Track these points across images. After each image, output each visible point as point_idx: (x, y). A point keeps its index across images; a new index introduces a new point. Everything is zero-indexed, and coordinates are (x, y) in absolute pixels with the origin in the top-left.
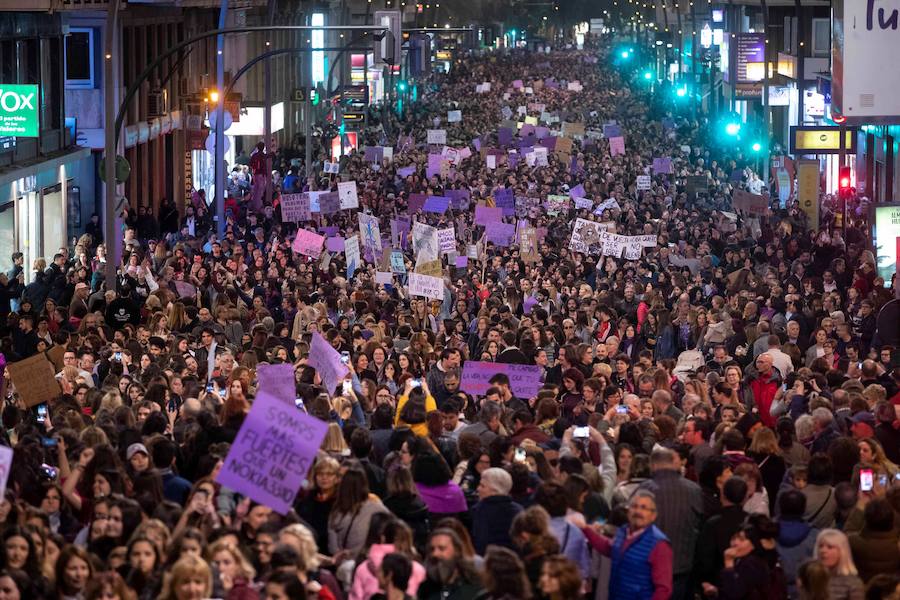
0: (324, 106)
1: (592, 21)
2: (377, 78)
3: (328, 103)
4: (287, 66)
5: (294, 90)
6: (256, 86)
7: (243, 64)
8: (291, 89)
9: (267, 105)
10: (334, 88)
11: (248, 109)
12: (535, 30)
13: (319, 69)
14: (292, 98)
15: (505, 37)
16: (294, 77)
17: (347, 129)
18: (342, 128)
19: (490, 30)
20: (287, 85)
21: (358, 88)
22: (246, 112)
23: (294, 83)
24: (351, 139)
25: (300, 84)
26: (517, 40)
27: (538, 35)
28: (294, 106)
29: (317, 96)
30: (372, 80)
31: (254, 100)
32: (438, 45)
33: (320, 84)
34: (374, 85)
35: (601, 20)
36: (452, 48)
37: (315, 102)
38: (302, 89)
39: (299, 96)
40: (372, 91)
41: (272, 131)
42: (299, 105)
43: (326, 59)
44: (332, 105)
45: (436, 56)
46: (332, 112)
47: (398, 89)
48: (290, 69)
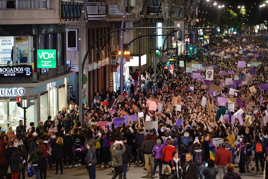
0: (161, 55)
1: (261, 24)
2: (182, 46)
3: (163, 55)
4: (148, 41)
5: (151, 50)
6: (137, 49)
7: (132, 40)
8: (150, 49)
9: (140, 55)
10: (165, 49)
12: (240, 28)
13: (160, 42)
14: (150, 53)
15: (229, 30)
16: (151, 46)
17: (170, 63)
18: (168, 63)
19: (222, 28)
20: (148, 48)
21: (174, 49)
22: (133, 58)
23: (151, 47)
24: (171, 67)
25: (153, 48)
26: (234, 31)
27: (241, 30)
28: (151, 56)
29: (160, 52)
30: (180, 46)
31: (136, 53)
32: (205, 34)
33: (160, 48)
34: (181, 48)
35: (264, 24)
36: (210, 34)
37: (159, 54)
38: (154, 50)
39: (153, 52)
40: (180, 50)
41: (142, 65)
42: (153, 55)
43: (163, 39)
44: (164, 55)
45: (204, 37)
46: (165, 58)
47: (189, 49)
48: (150, 42)
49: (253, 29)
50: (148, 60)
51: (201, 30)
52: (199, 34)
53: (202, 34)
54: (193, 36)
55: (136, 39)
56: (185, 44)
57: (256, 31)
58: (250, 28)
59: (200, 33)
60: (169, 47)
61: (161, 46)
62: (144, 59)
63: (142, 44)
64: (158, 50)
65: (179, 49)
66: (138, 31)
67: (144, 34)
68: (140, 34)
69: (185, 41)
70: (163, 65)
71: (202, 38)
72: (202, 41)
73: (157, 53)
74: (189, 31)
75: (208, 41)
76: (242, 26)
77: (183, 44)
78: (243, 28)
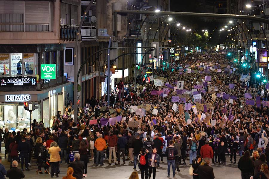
0: (140, 69)
1: (220, 45)
2: (157, 61)
3: (142, 69)
5: (132, 65)
6: (121, 64)
7: (117, 56)
9: (123, 69)
10: (143, 64)
11: (118, 70)
12: (204, 47)
13: (139, 58)
14: (132, 67)
15: (195, 49)
16: (132, 61)
18: (146, 76)
19: (189, 47)
20: (130, 63)
21: (151, 64)
22: (117, 71)
23: (132, 63)
24: (148, 79)
25: (134, 63)
26: (198, 50)
27: (205, 49)
28: (132, 69)
31: (120, 68)
32: (176, 52)
33: (140, 63)
34: (156, 63)
35: (223, 44)
36: (180, 52)
37: (139, 68)
38: (134, 64)
40: (156, 65)
41: (124, 77)
42: (134, 69)
43: (142, 56)
45: (175, 55)
46: (143, 71)
47: (163, 64)
48: (131, 59)
49: (214, 48)
50: (130, 73)
51: (172, 49)
52: (171, 52)
53: (173, 52)
54: (166, 54)
55: (120, 56)
56: (159, 60)
57: (217, 50)
58: (211, 48)
60: (147, 62)
62: (127, 72)
63: (125, 60)
64: (138, 65)
66: (122, 50)
67: (127, 52)
68: (123, 52)
69: (160, 58)
71: (173, 56)
73: (137, 67)
74: (162, 49)
75: (178, 57)
77: (158, 60)
78: (206, 47)
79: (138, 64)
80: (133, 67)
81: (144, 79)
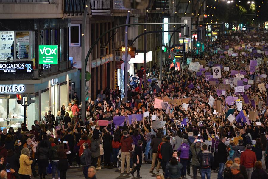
0: (167, 52)
2: (189, 42)
3: (169, 51)
4: (154, 37)
5: (157, 46)
6: (142, 45)
7: (137, 35)
8: (156, 46)
9: (145, 52)
10: (171, 45)
11: (138, 53)
12: (250, 24)
13: (166, 38)
14: (156, 49)
15: (238, 26)
16: (157, 42)
17: (177, 61)
18: (174, 60)
19: (231, 24)
20: (154, 44)
21: (180, 46)
22: (138, 55)
23: (157, 44)
24: (178, 65)
25: (159, 44)
26: (243, 27)
27: (251, 26)
28: (157, 52)
29: (166, 48)
30: (187, 42)
31: (141, 50)
32: (213, 30)
33: (166, 44)
34: (188, 44)
36: (218, 30)
37: (165, 51)
38: (160, 46)
39: (159, 49)
40: (187, 47)
41: (147, 62)
42: (159, 52)
43: (169, 35)
44: (171, 52)
45: (212, 34)
46: (171, 55)
47: (196, 46)
48: (155, 39)
49: (263, 25)
50: (154, 56)
51: (209, 26)
52: (206, 30)
53: (210, 30)
54: (201, 32)
55: (142, 35)
56: (192, 41)
57: (266, 27)
58: (259, 24)
59: (208, 29)
60: (176, 43)
61: (167, 43)
62: (149, 56)
63: (147, 40)
65: (186, 45)
66: (143, 27)
67: (150, 29)
68: (145, 29)
69: (192, 37)
70: (169, 62)
71: (210, 35)
72: (210, 37)
73: (163, 50)
74: (196, 27)
75: (216, 37)
76: (252, 23)
77: (190, 40)
78: (253, 24)
79: (164, 46)
80: (158, 49)
81: (172, 65)
